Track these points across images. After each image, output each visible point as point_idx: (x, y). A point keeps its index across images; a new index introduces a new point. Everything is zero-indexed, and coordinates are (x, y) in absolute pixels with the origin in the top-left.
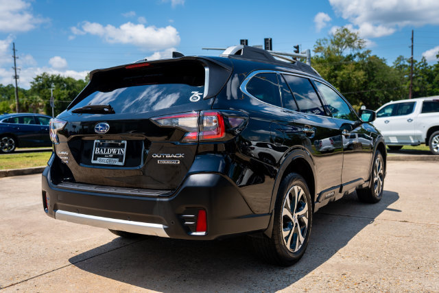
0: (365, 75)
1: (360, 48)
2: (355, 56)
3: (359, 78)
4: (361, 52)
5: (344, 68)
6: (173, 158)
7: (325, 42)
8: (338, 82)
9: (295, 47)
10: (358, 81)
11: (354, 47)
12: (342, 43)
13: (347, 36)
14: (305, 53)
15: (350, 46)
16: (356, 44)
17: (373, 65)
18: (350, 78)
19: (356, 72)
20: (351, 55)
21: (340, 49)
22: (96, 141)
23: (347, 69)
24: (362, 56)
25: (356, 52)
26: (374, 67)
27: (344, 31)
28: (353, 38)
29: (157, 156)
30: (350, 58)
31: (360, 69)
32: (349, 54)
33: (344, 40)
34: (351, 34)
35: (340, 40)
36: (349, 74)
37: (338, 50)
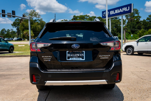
0: (41, 27)
1: (39, 18)
2: (37, 20)
3: (39, 28)
4: (39, 19)
5: (34, 24)
6: (107, 57)
7: (27, 14)
8: (32, 29)
9: (23, 15)
10: (39, 29)
11: (37, 17)
12: (33, 15)
13: (34, 13)
14: (28, 18)
15: (36, 17)
16: (38, 16)
17: (43, 24)
18: (36, 27)
19: (38, 26)
20: (36, 20)
21: (32, 17)
22: (67, 52)
23: (35, 24)
24: (39, 20)
25: (38, 19)
26: (44, 24)
27: (33, 11)
28: (37, 14)
29: (101, 56)
30: (35, 20)
31: (39, 25)
32: (35, 19)
33: (34, 14)
34: (36, 13)
35: (32, 14)
36: (36, 26)
37: (31, 17)
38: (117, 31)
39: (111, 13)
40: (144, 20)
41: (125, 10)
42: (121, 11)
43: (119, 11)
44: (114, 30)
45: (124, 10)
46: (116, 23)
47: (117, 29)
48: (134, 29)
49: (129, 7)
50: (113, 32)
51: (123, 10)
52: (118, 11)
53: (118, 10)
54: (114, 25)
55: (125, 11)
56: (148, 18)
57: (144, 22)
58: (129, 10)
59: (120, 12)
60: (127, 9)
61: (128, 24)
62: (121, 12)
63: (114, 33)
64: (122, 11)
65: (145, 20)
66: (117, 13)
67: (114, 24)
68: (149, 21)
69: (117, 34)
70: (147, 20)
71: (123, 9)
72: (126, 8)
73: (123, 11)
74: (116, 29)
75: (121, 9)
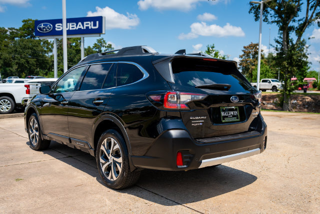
38: (37, 64)
39: (58, 28)
40: (89, 47)
41: (89, 25)
42: (80, 27)
43: (77, 26)
44: (30, 62)
45: (87, 25)
46: (34, 48)
47: (38, 60)
48: (71, 63)
49: (97, 22)
50: (27, 65)
51: (85, 26)
52: (75, 26)
53: (75, 24)
54: (30, 51)
55: (90, 28)
56: (95, 44)
57: (89, 51)
58: (97, 27)
59: (79, 29)
60: (95, 25)
61: (59, 52)
62: (81, 29)
63: (30, 68)
64: (83, 28)
65: (91, 47)
66: (71, 29)
67: (28, 49)
68: (97, 50)
69: (36, 70)
70: (94, 47)
71: (85, 23)
72: (92, 22)
73: (85, 28)
74: (35, 60)
75: (80, 23)
